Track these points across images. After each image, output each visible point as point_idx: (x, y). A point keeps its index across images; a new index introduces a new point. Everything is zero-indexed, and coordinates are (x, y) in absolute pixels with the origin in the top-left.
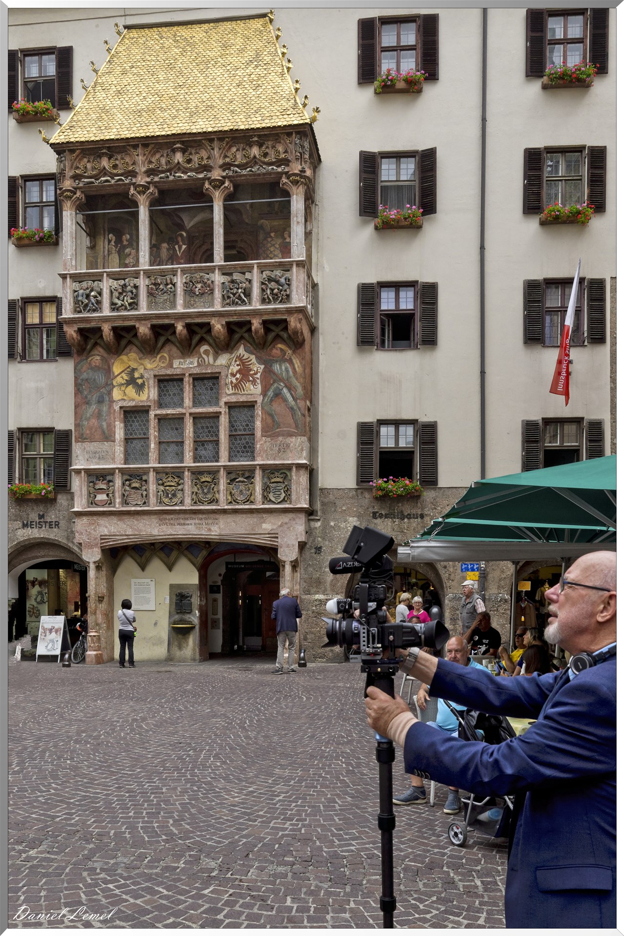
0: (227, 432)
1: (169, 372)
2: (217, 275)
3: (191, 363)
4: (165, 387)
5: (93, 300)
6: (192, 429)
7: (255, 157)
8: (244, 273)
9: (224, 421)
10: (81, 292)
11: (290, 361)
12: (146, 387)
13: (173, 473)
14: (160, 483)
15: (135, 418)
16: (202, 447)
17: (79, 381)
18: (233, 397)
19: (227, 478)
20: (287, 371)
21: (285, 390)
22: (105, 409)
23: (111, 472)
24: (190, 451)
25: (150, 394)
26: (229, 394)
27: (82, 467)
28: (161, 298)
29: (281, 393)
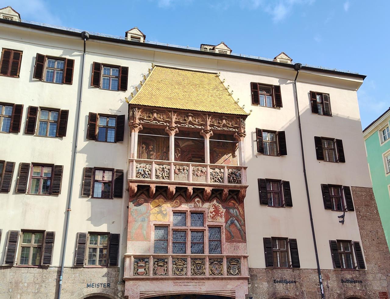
0: (208, 240)
1: (180, 209)
2: (208, 169)
3: (191, 205)
4: (176, 216)
5: (147, 173)
6: (190, 237)
7: (224, 124)
9: (207, 234)
10: (140, 169)
11: (237, 208)
12: (168, 215)
13: (181, 258)
14: (175, 263)
15: (161, 230)
16: (195, 246)
17: (132, 210)
18: (211, 222)
19: (209, 262)
20: (237, 213)
21: (236, 221)
22: (145, 224)
23: (148, 257)
24: (190, 248)
26: (209, 222)
27: (132, 254)
28: (181, 176)
29: (234, 222)
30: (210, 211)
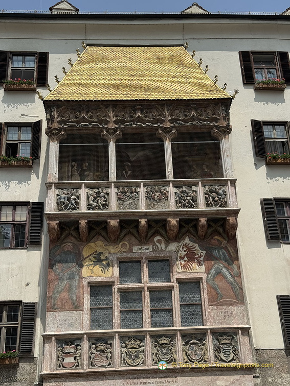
0: (179, 302)
1: (130, 255)
2: (170, 188)
3: (147, 249)
4: (125, 267)
5: (73, 202)
6: (149, 300)
7: (194, 116)
8: (191, 187)
9: (176, 293)
10: (63, 196)
11: (226, 248)
12: (110, 266)
13: (135, 337)
14: (124, 345)
15: (99, 291)
16: (157, 315)
18: (183, 274)
19: (183, 341)
20: (224, 256)
21: (224, 270)
22: (75, 284)
23: (80, 337)
24: (148, 318)
25: (114, 272)
26: (179, 273)
27: (53, 333)
28: (127, 202)
29: (221, 272)
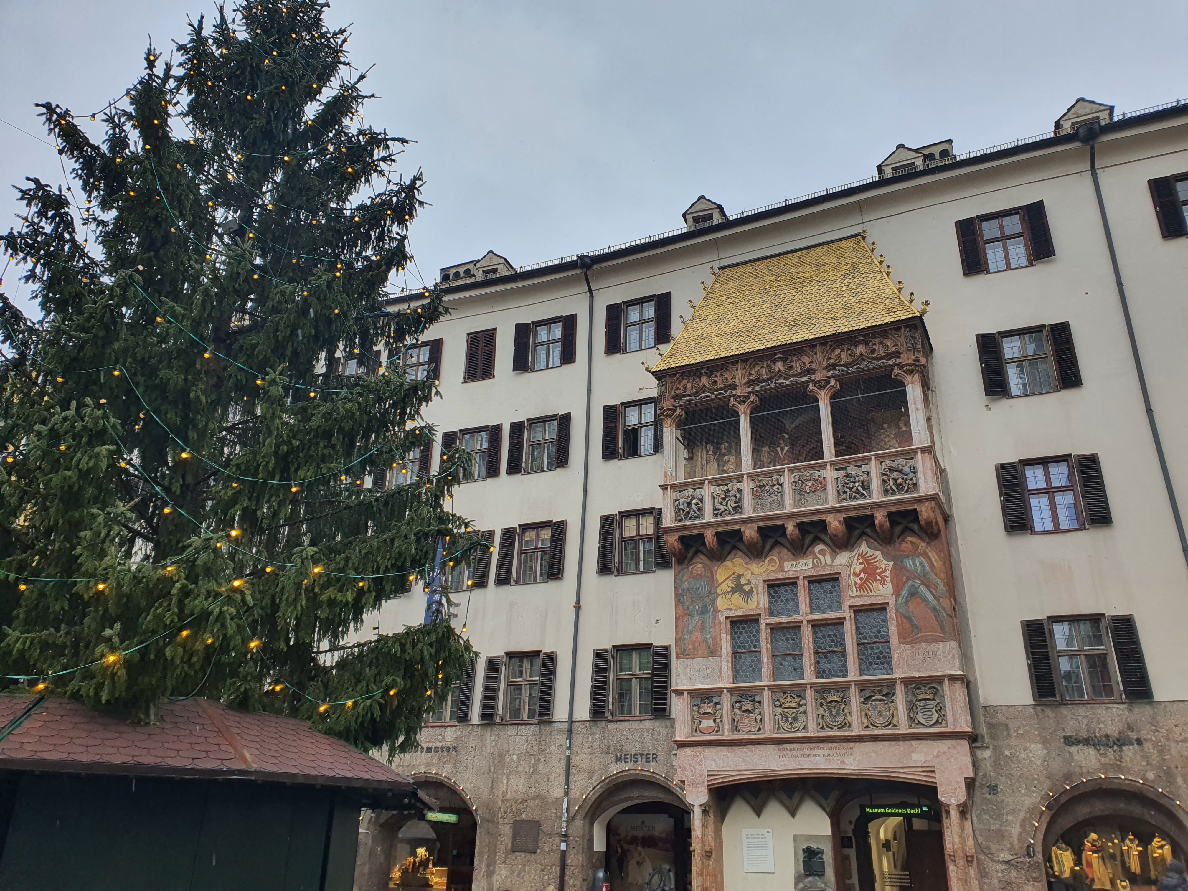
0: (855, 641)
1: (780, 576)
2: (829, 471)
3: (805, 564)
4: (776, 592)
5: (694, 508)
6: (811, 639)
7: (862, 355)
8: (860, 466)
9: (849, 628)
10: (682, 501)
11: (925, 555)
12: (755, 593)
13: (792, 692)
14: (777, 704)
15: (744, 628)
16: (824, 660)
17: (680, 591)
18: (858, 599)
19: (860, 696)
20: (923, 566)
21: (923, 588)
22: (709, 620)
23: (719, 692)
24: (811, 665)
25: (760, 600)
26: (853, 597)
27: (685, 688)
28: (768, 500)
29: (917, 592)
30: (852, 571)
